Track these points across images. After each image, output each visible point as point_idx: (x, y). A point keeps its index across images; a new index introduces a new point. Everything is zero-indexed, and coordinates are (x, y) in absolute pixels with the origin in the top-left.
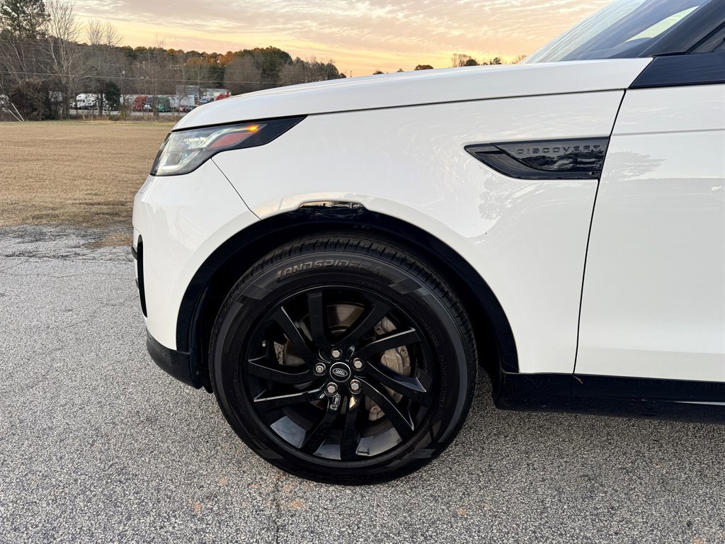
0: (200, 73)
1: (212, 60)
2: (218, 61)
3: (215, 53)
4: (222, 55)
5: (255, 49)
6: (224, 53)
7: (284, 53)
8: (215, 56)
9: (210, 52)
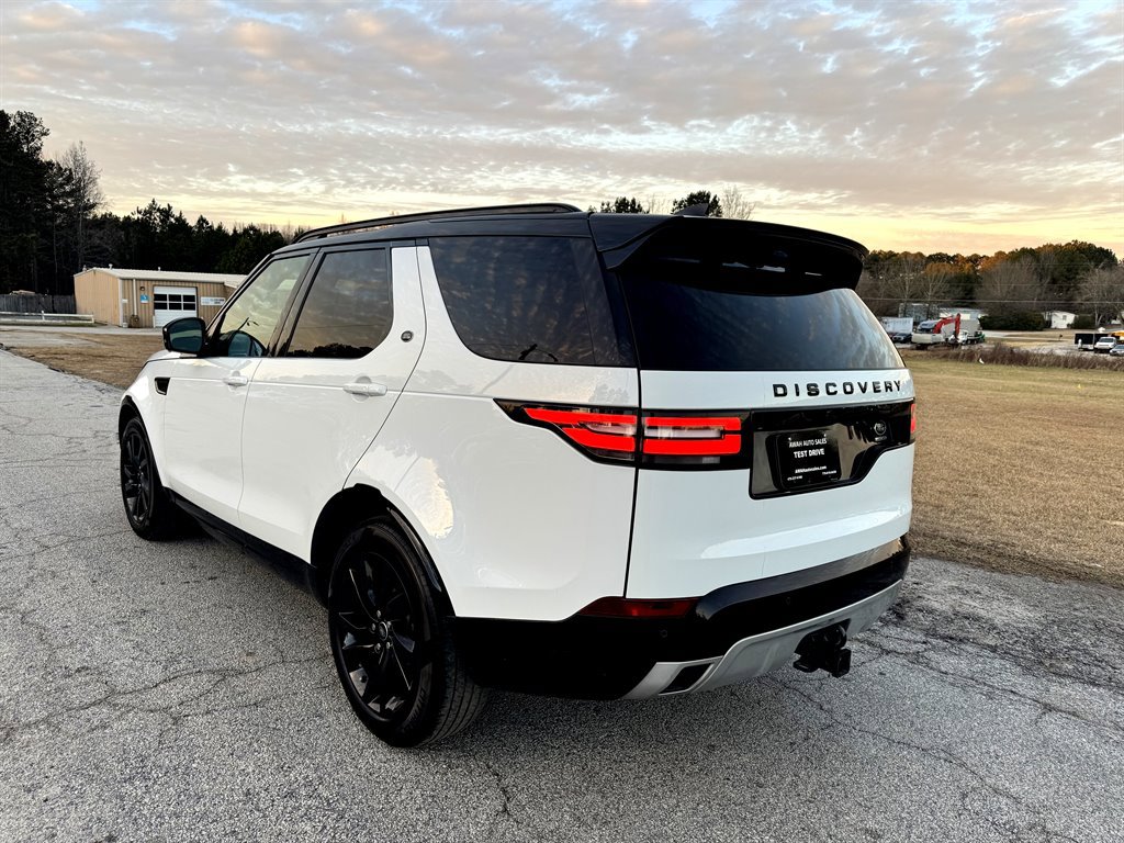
0: (933, 286)
1: (967, 266)
2: (979, 267)
3: (976, 255)
4: (987, 258)
5: (1044, 246)
6: (991, 254)
7: (1101, 250)
8: (975, 259)
9: (966, 254)
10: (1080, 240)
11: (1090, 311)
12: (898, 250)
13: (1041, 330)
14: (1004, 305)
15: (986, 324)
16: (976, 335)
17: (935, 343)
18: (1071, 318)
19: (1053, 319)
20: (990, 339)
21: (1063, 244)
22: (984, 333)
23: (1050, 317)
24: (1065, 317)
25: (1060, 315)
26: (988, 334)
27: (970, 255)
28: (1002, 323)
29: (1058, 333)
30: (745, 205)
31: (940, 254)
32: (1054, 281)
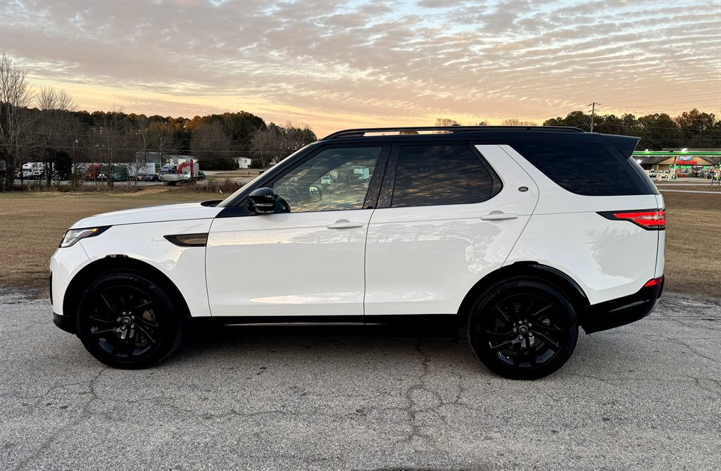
0: (163, 140)
1: (178, 125)
2: (184, 127)
3: (181, 118)
4: (189, 120)
5: (225, 114)
6: (191, 118)
7: (257, 118)
8: (181, 121)
10: (245, 111)
11: (259, 157)
12: (128, 112)
13: (235, 170)
14: (210, 153)
15: (203, 166)
16: (200, 174)
17: (180, 181)
18: (249, 161)
19: (240, 162)
20: (208, 176)
21: (236, 113)
22: (204, 172)
23: (238, 160)
24: (246, 161)
25: (243, 159)
26: (206, 173)
27: (177, 118)
28: (211, 165)
29: (243, 171)
30: (16, 71)
31: (157, 116)
32: (235, 137)
